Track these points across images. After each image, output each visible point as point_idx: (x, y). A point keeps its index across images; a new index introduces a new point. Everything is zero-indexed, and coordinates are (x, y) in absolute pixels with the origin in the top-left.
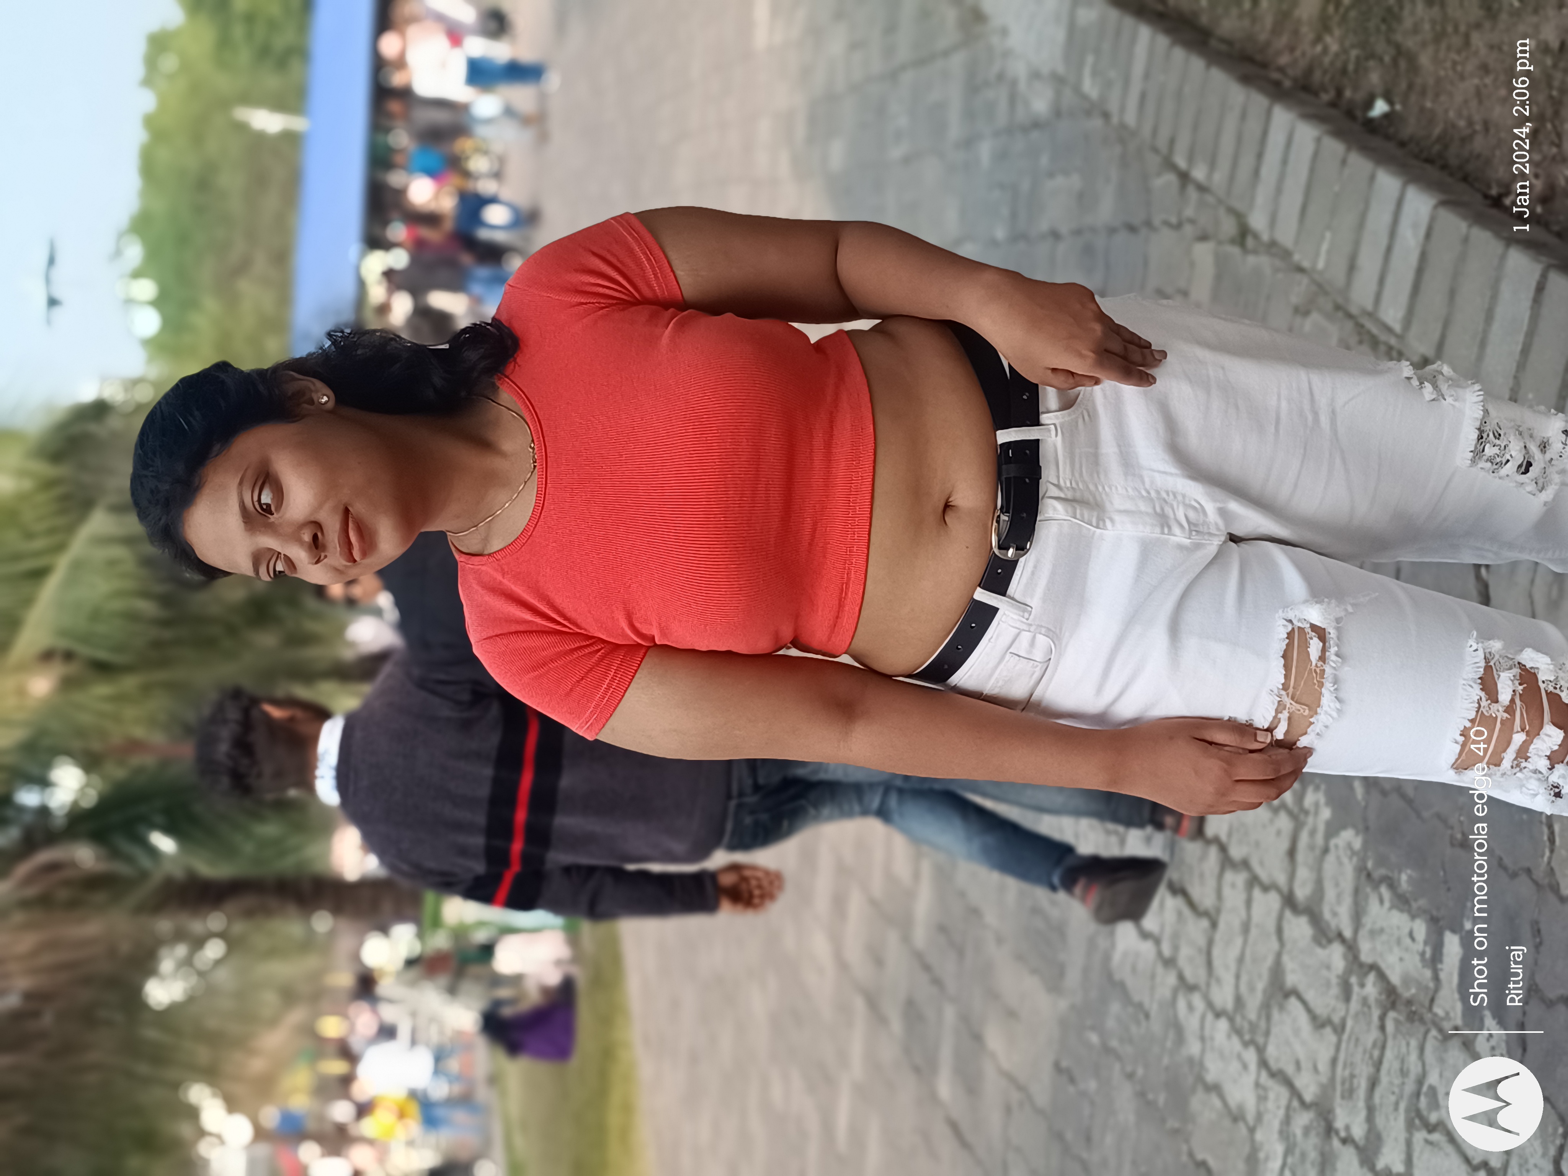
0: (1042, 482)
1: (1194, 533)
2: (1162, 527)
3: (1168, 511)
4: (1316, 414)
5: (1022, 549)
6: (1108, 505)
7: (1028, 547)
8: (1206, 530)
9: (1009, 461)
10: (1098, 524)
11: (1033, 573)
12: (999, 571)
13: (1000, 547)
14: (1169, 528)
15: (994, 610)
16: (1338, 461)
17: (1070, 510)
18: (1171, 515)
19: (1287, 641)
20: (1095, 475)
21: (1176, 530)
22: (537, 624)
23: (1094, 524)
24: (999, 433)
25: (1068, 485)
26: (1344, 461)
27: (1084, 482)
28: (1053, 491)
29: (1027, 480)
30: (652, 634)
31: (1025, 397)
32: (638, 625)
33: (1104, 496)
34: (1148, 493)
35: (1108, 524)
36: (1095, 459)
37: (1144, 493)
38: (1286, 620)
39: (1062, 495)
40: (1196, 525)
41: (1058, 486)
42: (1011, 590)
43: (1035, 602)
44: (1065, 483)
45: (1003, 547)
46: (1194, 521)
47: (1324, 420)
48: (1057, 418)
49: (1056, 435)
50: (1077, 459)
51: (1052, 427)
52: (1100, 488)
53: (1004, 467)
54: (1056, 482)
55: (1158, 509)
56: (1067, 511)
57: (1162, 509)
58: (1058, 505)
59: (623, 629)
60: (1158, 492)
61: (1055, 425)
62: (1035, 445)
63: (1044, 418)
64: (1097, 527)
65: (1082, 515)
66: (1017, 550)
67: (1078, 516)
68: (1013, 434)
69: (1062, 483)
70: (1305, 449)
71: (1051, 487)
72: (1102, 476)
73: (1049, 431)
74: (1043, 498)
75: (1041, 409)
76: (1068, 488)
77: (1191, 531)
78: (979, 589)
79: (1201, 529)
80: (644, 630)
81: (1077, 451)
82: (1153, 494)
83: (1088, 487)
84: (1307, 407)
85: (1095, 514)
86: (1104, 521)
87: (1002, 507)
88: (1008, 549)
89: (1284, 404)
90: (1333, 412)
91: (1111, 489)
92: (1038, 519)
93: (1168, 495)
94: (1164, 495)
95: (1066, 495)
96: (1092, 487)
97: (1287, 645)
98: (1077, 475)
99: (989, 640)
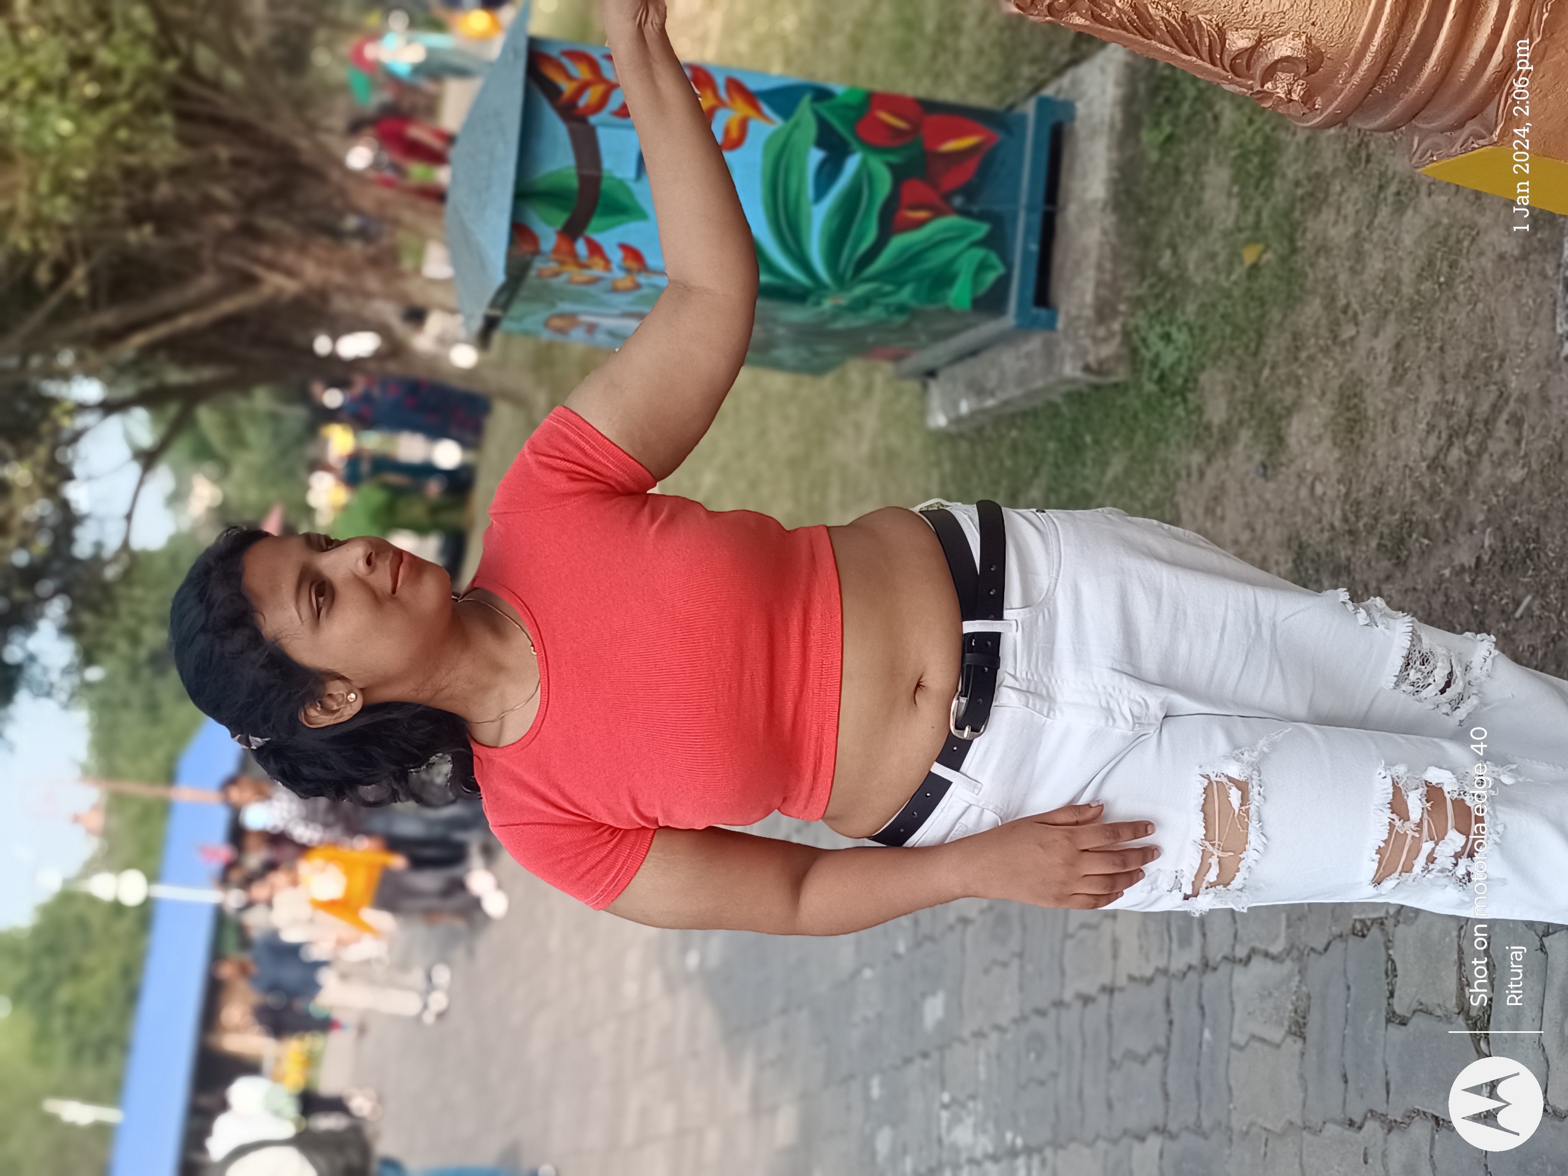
0: (1000, 672)
1: (1137, 725)
2: (1107, 719)
3: (1113, 704)
4: (1259, 625)
5: (976, 730)
6: (1059, 698)
7: (982, 730)
8: (1146, 722)
9: (971, 650)
10: (1048, 713)
11: (985, 753)
12: (955, 748)
13: (956, 728)
14: (1114, 720)
15: (947, 784)
16: (1277, 671)
17: (1023, 699)
18: (1117, 709)
19: (1204, 796)
20: (1050, 670)
21: (1121, 722)
22: (560, 818)
23: (1045, 713)
24: (965, 623)
25: (1024, 675)
26: (1282, 670)
27: (1039, 675)
28: (1009, 681)
29: (986, 669)
30: (655, 815)
31: (992, 593)
32: (642, 809)
33: (1056, 688)
34: (1096, 687)
35: (1058, 713)
36: (1049, 653)
37: (1092, 688)
38: (1203, 776)
39: (1017, 686)
40: (1139, 718)
41: (1014, 677)
42: (965, 767)
43: (985, 780)
44: (1021, 674)
45: (960, 727)
46: (1138, 715)
47: (1266, 632)
48: (1019, 614)
49: (1017, 630)
50: (1034, 654)
51: (1014, 622)
52: (1053, 681)
53: (967, 655)
54: (1013, 673)
55: (1104, 704)
56: (1020, 700)
57: (1108, 703)
58: (1013, 694)
59: (629, 814)
60: (1105, 687)
61: (1016, 621)
62: (996, 637)
63: (1007, 614)
64: (1048, 716)
65: (1034, 705)
66: (972, 730)
67: (1030, 705)
68: (977, 626)
69: (1018, 675)
70: (1246, 657)
71: (1007, 676)
72: (1055, 670)
73: (1011, 625)
74: (1000, 686)
75: (1006, 605)
76: (1023, 679)
77: (1134, 724)
78: (936, 764)
79: (1143, 721)
80: (647, 813)
81: (1035, 645)
82: (1100, 689)
83: (1042, 679)
84: (1251, 618)
85: (1047, 704)
86: (1054, 711)
87: (961, 692)
88: (964, 729)
89: (1231, 613)
90: (1274, 625)
91: (1063, 683)
92: (994, 704)
93: (1114, 689)
94: (1110, 690)
95: (1021, 685)
96: (1045, 679)
97: (1205, 800)
98: (1033, 667)
99: (942, 810)
